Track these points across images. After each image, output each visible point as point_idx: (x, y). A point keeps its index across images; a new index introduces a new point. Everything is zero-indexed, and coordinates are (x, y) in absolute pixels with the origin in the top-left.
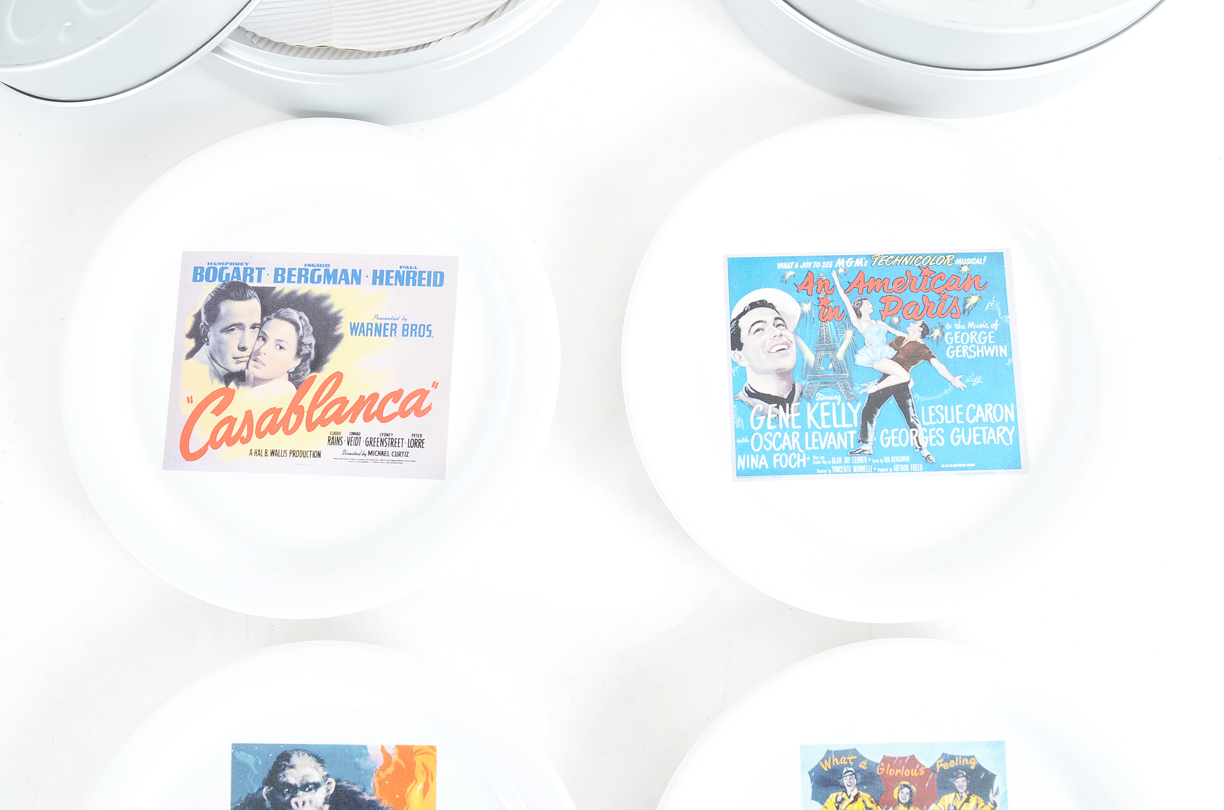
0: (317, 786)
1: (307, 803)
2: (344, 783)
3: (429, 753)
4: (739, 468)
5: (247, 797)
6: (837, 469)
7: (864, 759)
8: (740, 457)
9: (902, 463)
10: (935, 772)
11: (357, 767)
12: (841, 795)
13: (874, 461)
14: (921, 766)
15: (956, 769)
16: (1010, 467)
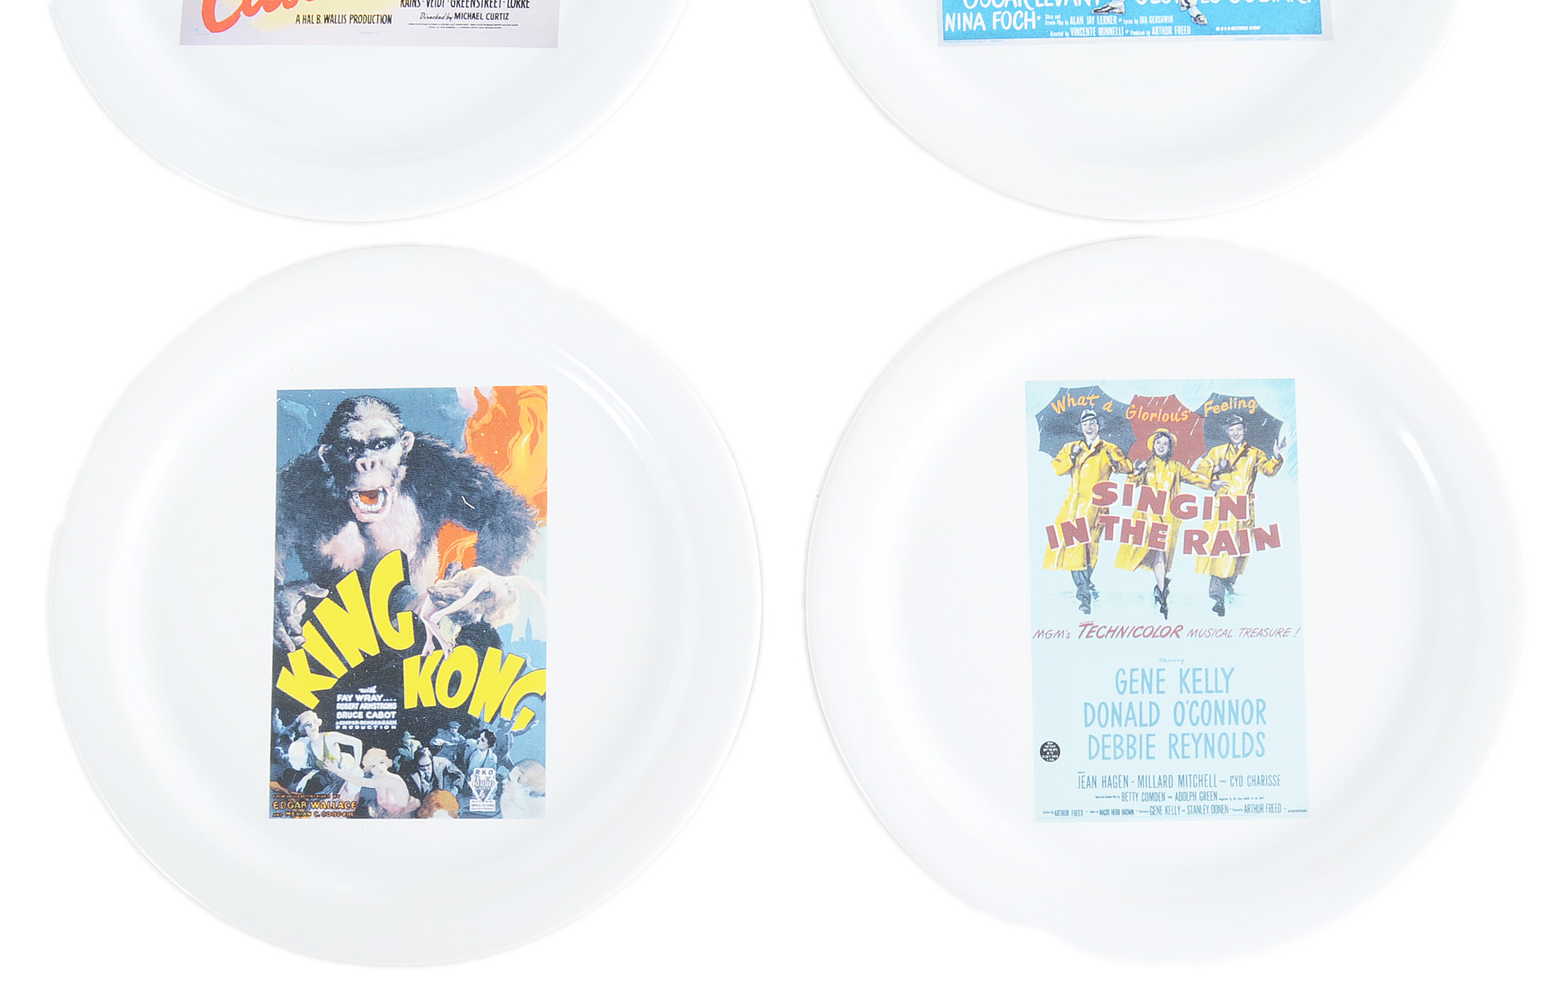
0: (390, 442)
1: (378, 465)
2: (426, 438)
3: (538, 396)
4: (947, 29)
5: (298, 459)
6: (1077, 31)
7: (1110, 399)
8: (948, 15)
9: (1164, 25)
10: (1202, 417)
11: (443, 416)
12: (1078, 445)
13: (1126, 22)
14: (1184, 409)
15: (1229, 413)
16: (1307, 32)
